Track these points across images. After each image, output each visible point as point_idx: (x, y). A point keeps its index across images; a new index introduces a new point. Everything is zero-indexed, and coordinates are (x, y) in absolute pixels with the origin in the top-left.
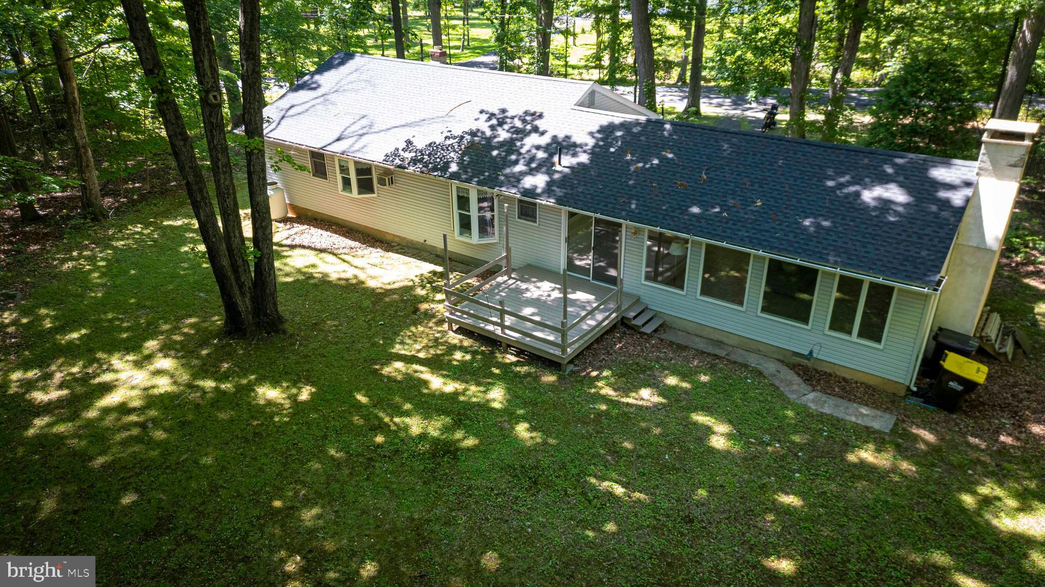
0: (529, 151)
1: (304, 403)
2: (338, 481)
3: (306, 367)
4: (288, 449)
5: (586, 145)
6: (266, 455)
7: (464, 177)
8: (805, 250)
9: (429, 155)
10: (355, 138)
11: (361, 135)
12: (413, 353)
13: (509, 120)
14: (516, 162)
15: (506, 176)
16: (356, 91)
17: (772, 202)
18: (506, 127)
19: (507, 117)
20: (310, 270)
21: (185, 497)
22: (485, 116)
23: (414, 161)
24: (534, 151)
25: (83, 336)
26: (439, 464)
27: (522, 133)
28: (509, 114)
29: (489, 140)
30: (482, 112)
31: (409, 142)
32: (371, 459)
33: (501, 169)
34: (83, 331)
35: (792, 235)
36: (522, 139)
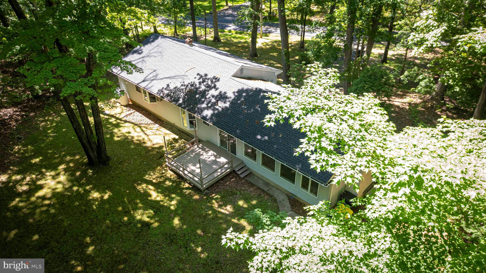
0: (210, 98)
1: (105, 200)
2: (106, 234)
3: (112, 182)
4: (94, 219)
5: (231, 98)
6: (86, 220)
7: (183, 106)
8: (289, 160)
9: (173, 93)
10: (150, 81)
11: (153, 80)
12: (151, 179)
13: (206, 80)
14: (203, 102)
15: (198, 108)
16: (155, 57)
17: (285, 136)
18: (205, 84)
19: (206, 78)
20: (127, 135)
21: (55, 235)
22: (198, 77)
23: (168, 95)
24: (211, 98)
25: (40, 160)
26: (143, 230)
27: (209, 87)
28: (208, 77)
29: (197, 89)
30: (198, 74)
31: (168, 85)
32: (120, 226)
33: (197, 104)
34: (41, 158)
35: (287, 152)
36: (208, 91)
